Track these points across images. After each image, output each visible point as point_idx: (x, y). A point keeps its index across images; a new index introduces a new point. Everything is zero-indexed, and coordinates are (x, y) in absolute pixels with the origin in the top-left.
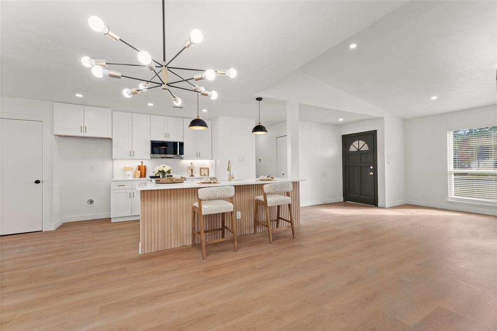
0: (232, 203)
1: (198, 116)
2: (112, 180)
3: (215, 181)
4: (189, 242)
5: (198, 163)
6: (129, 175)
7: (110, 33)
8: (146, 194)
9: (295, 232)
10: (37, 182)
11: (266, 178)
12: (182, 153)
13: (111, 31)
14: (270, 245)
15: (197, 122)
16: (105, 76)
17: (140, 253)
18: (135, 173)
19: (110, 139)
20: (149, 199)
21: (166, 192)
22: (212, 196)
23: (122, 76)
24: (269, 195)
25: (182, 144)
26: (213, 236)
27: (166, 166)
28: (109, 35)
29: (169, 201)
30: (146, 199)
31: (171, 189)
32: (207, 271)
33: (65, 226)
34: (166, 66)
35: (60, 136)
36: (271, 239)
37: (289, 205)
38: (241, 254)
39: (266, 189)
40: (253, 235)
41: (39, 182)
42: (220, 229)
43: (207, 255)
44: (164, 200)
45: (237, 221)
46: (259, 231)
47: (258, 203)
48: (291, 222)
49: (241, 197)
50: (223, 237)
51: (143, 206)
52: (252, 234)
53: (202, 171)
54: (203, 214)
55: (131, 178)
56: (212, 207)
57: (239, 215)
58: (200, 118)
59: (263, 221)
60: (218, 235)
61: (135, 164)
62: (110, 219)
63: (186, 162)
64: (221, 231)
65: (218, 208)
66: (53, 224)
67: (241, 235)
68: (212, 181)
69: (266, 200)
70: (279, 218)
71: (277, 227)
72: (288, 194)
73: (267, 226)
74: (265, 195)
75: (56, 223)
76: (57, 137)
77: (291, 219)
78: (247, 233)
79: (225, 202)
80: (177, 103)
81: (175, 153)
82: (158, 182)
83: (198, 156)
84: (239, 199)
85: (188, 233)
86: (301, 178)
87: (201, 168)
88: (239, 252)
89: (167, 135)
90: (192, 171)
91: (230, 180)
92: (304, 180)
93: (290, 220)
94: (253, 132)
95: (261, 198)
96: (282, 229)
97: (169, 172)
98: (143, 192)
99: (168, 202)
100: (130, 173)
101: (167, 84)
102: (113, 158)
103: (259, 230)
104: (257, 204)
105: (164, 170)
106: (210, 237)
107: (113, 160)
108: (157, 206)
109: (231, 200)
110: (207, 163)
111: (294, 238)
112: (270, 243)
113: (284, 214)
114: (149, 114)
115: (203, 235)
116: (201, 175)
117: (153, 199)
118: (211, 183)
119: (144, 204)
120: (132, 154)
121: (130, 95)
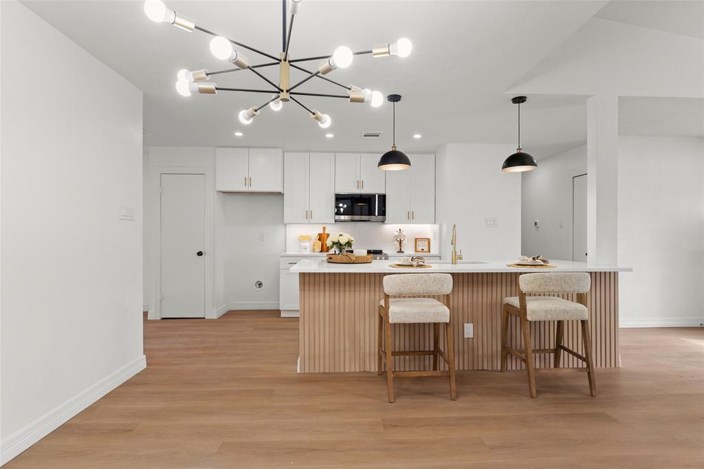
0: (448, 306)
1: (394, 146)
2: (284, 254)
3: (421, 263)
4: (373, 367)
5: (412, 229)
6: (305, 248)
7: (178, 20)
8: (307, 278)
9: (597, 383)
10: (200, 254)
11: (530, 261)
12: (383, 212)
13: (179, 16)
14: (530, 402)
15: (392, 157)
16: (193, 92)
17: (298, 371)
18: (314, 245)
19: (280, 194)
20: (312, 288)
21: (337, 278)
22: (405, 290)
23: (217, 89)
24: (533, 297)
25: (383, 198)
26: (417, 362)
27: (344, 234)
28: (176, 23)
29: (342, 293)
30: (307, 288)
31: (345, 274)
32: (389, 425)
33: (230, 314)
34: (285, 60)
35: (224, 192)
36: (534, 390)
37: (583, 322)
38: (462, 408)
39: (524, 283)
40: (500, 373)
41: (202, 255)
42: (429, 353)
43: (397, 395)
44: (335, 291)
45: (466, 341)
46: (514, 368)
47: (508, 309)
48: (586, 359)
49: (475, 296)
50: (435, 369)
51: (302, 298)
52: (497, 371)
53: (418, 243)
54: (391, 321)
55: (308, 252)
56: (407, 309)
57: (469, 330)
58: (397, 150)
59: (518, 348)
60: (427, 362)
61: (315, 231)
62: (279, 311)
63: (390, 228)
64: (432, 356)
65: (419, 313)
66: (216, 311)
67: (473, 370)
68: (415, 263)
69: (524, 307)
70: (559, 347)
71: (556, 365)
72: (581, 298)
73: (525, 361)
74: (522, 297)
75: (219, 309)
76: (221, 194)
77: (587, 355)
78: (485, 368)
79: (435, 302)
80: (322, 123)
81: (371, 213)
82: (330, 261)
83: (411, 217)
84: (470, 300)
85: (372, 350)
86: (620, 264)
87: (416, 239)
88: (461, 403)
89: (360, 184)
90: (400, 243)
91: (454, 262)
92: (630, 270)
93: (584, 356)
94: (504, 167)
95: (515, 301)
96: (565, 371)
97: (349, 244)
98: (303, 276)
99: (339, 295)
100: (307, 244)
101: (287, 91)
102: (285, 222)
103: (513, 365)
104: (508, 312)
105: (341, 242)
106: (412, 363)
107: (286, 225)
108: (324, 300)
109: (447, 299)
110: (427, 229)
111: (592, 396)
112: (532, 397)
113: (573, 340)
114: (331, 152)
115: (390, 358)
116: (416, 251)
117: (317, 288)
118: (412, 266)
119: (304, 294)
120: (309, 215)
121: (248, 119)
